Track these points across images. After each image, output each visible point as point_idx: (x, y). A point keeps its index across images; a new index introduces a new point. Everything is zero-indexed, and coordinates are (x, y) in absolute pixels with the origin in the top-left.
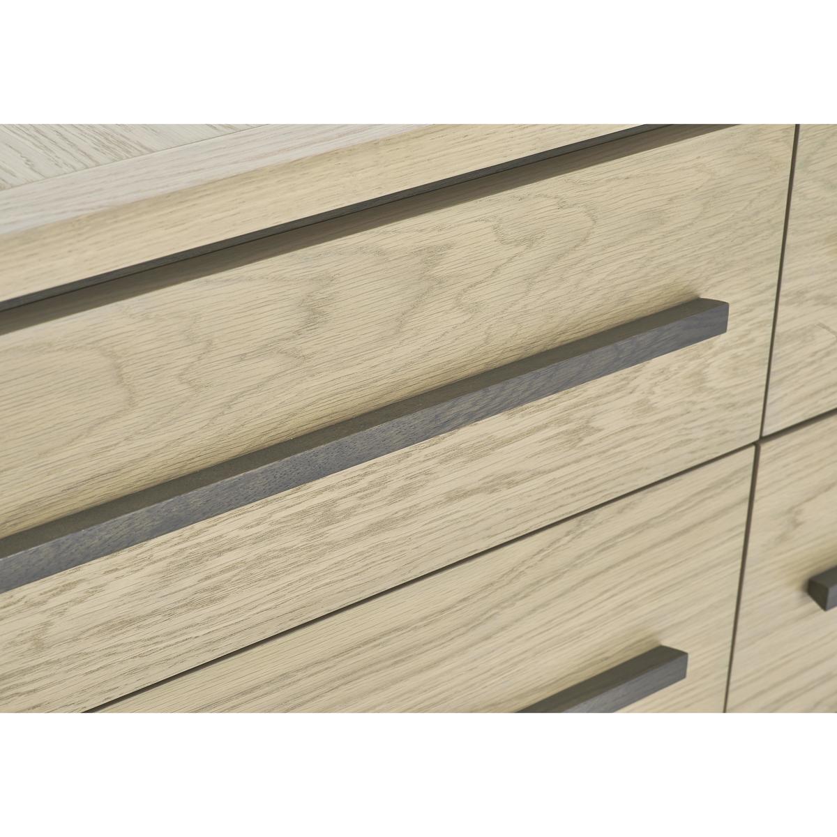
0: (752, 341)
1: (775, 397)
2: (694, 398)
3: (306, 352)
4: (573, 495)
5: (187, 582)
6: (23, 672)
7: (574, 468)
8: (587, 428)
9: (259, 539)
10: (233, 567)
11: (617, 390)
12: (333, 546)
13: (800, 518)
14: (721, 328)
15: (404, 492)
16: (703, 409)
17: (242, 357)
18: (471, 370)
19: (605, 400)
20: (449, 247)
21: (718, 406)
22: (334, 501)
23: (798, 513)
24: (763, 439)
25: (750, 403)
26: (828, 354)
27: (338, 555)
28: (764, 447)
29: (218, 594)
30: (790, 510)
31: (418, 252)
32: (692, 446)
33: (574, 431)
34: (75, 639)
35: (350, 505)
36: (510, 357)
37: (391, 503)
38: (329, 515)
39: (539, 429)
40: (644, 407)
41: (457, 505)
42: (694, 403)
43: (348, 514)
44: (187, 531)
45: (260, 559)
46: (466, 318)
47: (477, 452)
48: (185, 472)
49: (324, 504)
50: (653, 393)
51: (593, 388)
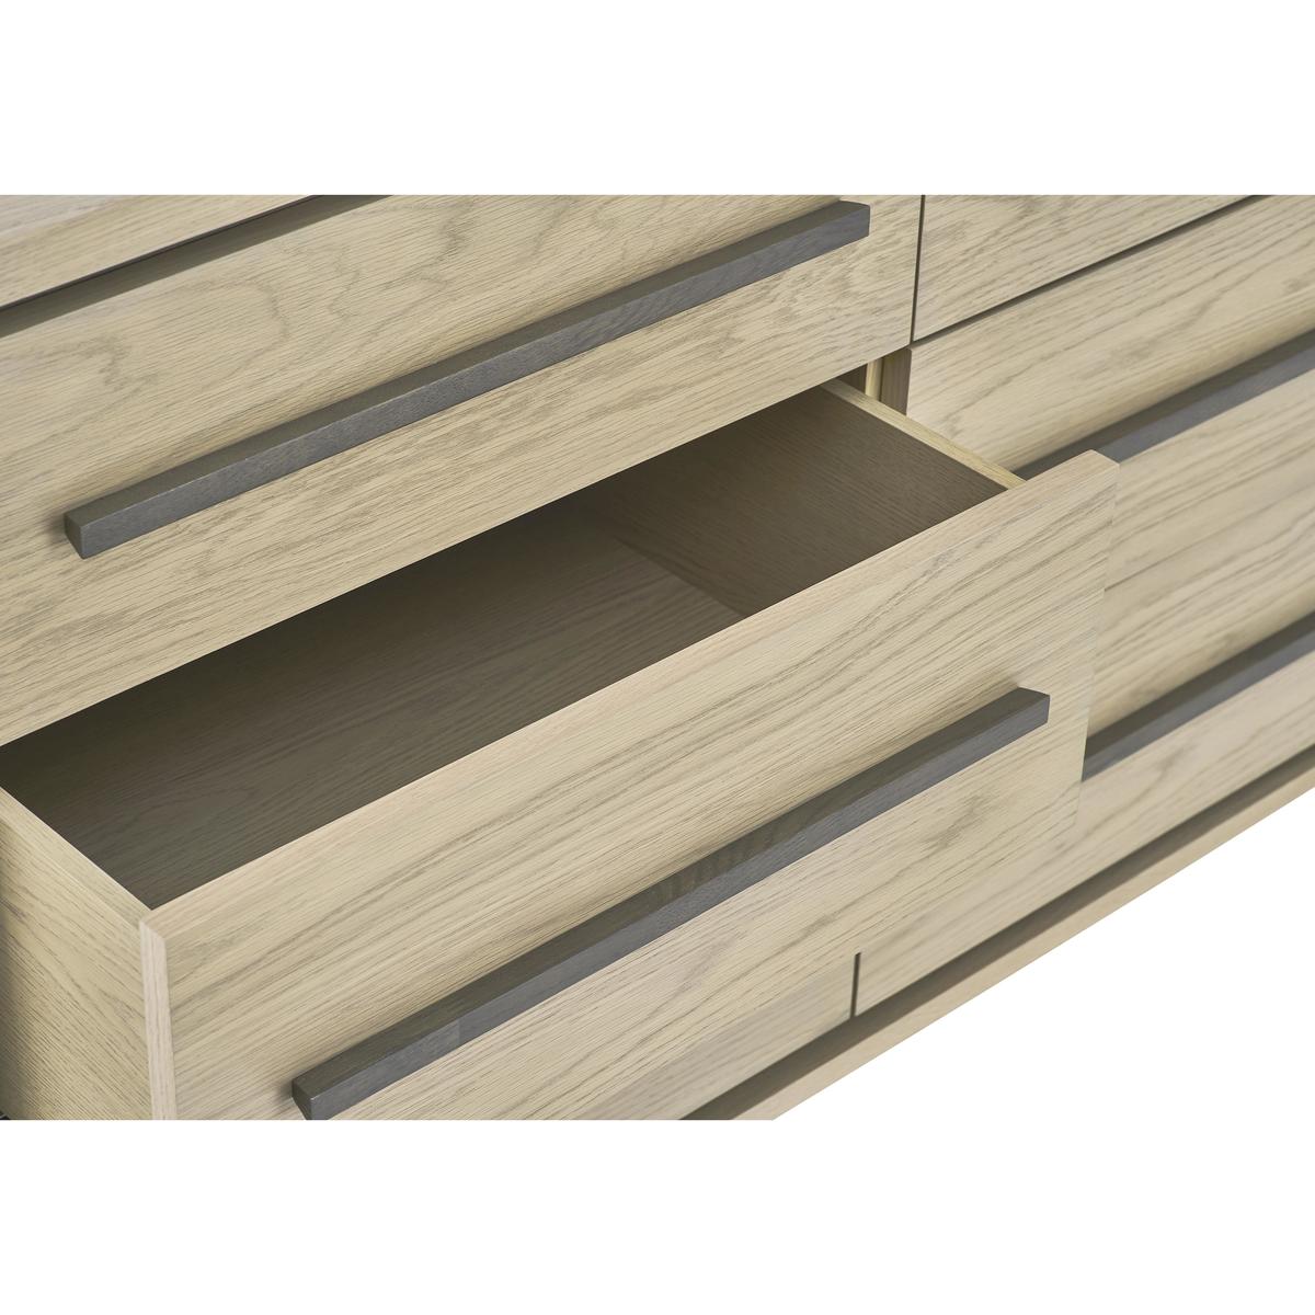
0: (896, 243)
1: (926, 299)
2: (838, 304)
3: (447, 278)
5: (339, 508)
6: (186, 600)
7: (716, 380)
8: (729, 340)
9: (407, 462)
10: (380, 493)
11: (758, 299)
12: (477, 467)
13: (959, 426)
14: (864, 232)
15: (545, 411)
16: (848, 315)
17: (388, 285)
18: (608, 287)
19: (745, 310)
21: (864, 311)
22: (477, 424)
23: (956, 421)
24: (914, 343)
25: (901, 305)
26: (981, 251)
28: (915, 352)
29: (368, 518)
30: (947, 418)
32: (839, 354)
33: (714, 343)
34: (235, 565)
35: (494, 426)
36: (649, 271)
37: (533, 423)
38: (473, 435)
39: (678, 343)
40: (786, 316)
42: (839, 309)
43: (490, 435)
44: (337, 458)
45: (406, 483)
46: (602, 235)
48: (335, 399)
49: (467, 426)
50: (795, 301)
51: (733, 299)
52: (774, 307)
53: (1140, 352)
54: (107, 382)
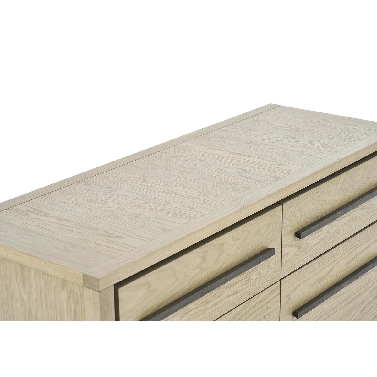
0: (278, 257)
1: (283, 269)
2: (268, 271)
3: (203, 267)
4: (248, 295)
7: (248, 288)
8: (250, 279)
9: (196, 308)
10: (192, 315)
11: (255, 270)
12: (208, 309)
13: (290, 297)
14: (274, 254)
15: (219, 296)
16: (270, 273)
17: (193, 269)
18: (229, 268)
19: (253, 272)
20: (225, 242)
21: (273, 272)
22: (208, 299)
23: (290, 296)
24: (282, 279)
25: (278, 271)
26: (292, 258)
27: (209, 311)
28: (282, 281)
30: (288, 296)
31: (220, 244)
32: (268, 282)
33: (247, 280)
35: (211, 299)
36: (236, 264)
37: (217, 299)
38: (207, 302)
39: (241, 280)
40: (259, 274)
41: (228, 298)
42: (268, 272)
43: (210, 301)
44: (185, 307)
45: (196, 312)
46: (228, 257)
47: (231, 286)
48: (185, 294)
49: (206, 300)
50: (261, 270)
51: (250, 270)
52: (257, 272)
53: (321, 279)
54: (148, 291)
